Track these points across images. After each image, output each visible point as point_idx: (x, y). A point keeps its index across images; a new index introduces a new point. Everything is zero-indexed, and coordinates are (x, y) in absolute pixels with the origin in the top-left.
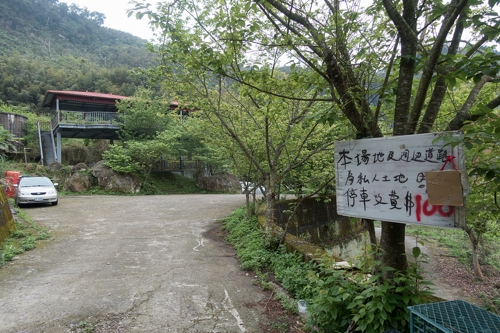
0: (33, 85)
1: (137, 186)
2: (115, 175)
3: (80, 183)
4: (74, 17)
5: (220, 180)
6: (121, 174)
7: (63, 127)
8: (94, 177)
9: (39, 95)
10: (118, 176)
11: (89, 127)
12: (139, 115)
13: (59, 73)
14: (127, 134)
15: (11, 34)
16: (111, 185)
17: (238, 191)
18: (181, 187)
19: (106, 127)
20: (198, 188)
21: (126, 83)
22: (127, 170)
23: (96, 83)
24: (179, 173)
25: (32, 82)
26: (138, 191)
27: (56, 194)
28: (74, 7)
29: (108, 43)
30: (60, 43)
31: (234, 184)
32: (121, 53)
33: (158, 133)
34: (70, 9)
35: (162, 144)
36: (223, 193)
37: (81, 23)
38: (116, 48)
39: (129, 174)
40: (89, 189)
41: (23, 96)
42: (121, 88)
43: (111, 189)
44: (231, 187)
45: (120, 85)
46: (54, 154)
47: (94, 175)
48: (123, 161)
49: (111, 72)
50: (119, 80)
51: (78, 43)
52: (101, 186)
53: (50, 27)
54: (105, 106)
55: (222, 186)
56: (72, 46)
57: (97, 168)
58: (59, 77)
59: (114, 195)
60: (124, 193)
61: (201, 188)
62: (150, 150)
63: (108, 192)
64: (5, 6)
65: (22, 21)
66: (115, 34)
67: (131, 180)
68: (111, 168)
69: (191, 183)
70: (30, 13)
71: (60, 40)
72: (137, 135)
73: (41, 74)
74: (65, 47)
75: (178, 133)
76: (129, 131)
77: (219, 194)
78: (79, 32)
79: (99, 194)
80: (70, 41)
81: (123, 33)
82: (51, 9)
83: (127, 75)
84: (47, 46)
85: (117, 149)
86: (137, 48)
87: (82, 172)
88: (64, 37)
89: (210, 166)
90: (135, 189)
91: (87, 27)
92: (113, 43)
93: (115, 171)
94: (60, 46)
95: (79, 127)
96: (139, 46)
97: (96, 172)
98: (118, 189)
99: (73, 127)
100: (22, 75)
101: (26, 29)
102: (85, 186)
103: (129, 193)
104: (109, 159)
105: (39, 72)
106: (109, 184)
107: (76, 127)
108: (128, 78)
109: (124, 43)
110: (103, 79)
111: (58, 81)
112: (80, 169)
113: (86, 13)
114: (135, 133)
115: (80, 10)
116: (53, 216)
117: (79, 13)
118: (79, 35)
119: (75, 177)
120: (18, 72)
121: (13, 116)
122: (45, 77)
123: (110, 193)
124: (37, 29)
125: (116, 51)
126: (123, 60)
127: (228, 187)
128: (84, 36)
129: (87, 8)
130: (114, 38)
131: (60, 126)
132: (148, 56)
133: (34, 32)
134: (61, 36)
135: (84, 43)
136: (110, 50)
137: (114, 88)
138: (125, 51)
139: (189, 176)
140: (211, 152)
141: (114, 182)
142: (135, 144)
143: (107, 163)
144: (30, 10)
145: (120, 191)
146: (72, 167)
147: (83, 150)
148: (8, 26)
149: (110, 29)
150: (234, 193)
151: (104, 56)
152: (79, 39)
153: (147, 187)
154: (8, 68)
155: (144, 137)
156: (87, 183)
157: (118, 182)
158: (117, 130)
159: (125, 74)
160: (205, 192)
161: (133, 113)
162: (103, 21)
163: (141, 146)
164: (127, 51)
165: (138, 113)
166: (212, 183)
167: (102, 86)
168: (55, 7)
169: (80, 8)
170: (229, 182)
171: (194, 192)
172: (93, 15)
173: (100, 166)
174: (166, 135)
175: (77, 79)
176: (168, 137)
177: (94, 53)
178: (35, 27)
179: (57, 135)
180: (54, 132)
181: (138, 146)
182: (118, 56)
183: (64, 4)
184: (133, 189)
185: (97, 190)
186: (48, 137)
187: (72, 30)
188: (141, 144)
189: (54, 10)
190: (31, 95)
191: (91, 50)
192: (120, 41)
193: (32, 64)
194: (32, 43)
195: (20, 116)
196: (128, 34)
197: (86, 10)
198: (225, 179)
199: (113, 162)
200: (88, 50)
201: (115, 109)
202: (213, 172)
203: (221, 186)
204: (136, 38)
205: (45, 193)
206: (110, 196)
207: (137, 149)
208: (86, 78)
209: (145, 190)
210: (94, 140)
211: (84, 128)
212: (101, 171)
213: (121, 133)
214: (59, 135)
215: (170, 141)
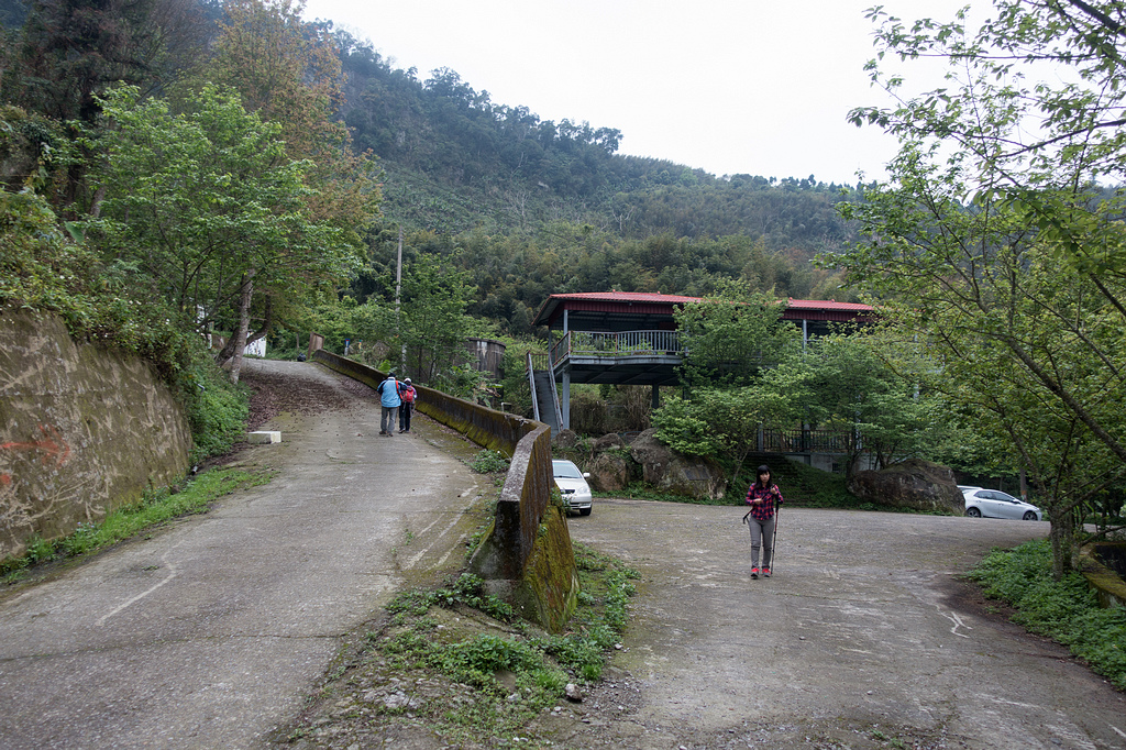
0: (504, 284)
1: (719, 485)
2: (676, 461)
3: (611, 473)
4: (565, 144)
5: (907, 479)
6: (688, 458)
7: (577, 362)
8: (636, 463)
9: (514, 300)
10: (682, 461)
11: (622, 362)
12: (723, 335)
13: (548, 256)
14: (696, 374)
15: (463, 192)
16: (668, 480)
17: (956, 509)
18: (811, 491)
19: (654, 361)
20: (853, 495)
21: (671, 266)
22: (700, 451)
23: (613, 271)
24: (801, 459)
25: (504, 278)
26: (720, 495)
27: (590, 495)
28: (566, 125)
29: (627, 186)
30: (540, 198)
31: (945, 490)
32: (650, 204)
33: (761, 371)
34: (558, 131)
35: (774, 394)
36: (917, 510)
37: (577, 155)
38: (642, 194)
39: (704, 460)
40: (625, 486)
41: (489, 304)
42: (661, 277)
43: (669, 489)
44: (936, 498)
45: (659, 269)
46: (555, 415)
47: (636, 458)
48: (693, 431)
49: (640, 245)
50: (656, 260)
51: (570, 193)
52: (648, 481)
53: (524, 170)
54: (645, 318)
55: (915, 495)
56: (561, 200)
57: (640, 443)
58: (548, 265)
59: (674, 501)
60: (695, 499)
61: (859, 495)
62: (748, 408)
63: (663, 495)
64: (455, 145)
65: (479, 166)
66: (639, 167)
67: (707, 471)
68: (668, 444)
69: (835, 482)
70: (493, 150)
71: (540, 192)
72: (716, 376)
73: (518, 261)
74: (548, 204)
75: (808, 371)
76: (702, 367)
77: (906, 512)
78: (573, 172)
79: (646, 498)
80: (557, 191)
81: (654, 162)
82: (528, 137)
83: (672, 250)
84: (518, 208)
85: (679, 407)
86: (682, 189)
87: (613, 452)
88: (547, 186)
89: (877, 445)
90: (715, 492)
91: (587, 161)
92: (636, 185)
93: (676, 452)
94: (539, 204)
95: (603, 362)
96: (686, 183)
97: (639, 452)
98: (683, 490)
99: (592, 362)
100: (488, 266)
101: (486, 179)
102: (618, 479)
103: (705, 499)
104: (663, 426)
105: (514, 257)
106: (665, 478)
107: (598, 362)
108: (675, 254)
109: (657, 182)
110: (626, 261)
111: (545, 273)
112: (609, 445)
113: (587, 133)
114: (712, 373)
115: (575, 129)
116: (603, 536)
117: (573, 136)
118: (574, 179)
119: (602, 461)
120: (482, 261)
121: (484, 344)
122: (526, 266)
123: (666, 496)
124: (503, 177)
125: (641, 201)
126: (655, 216)
127: (930, 497)
128: (581, 180)
129: (588, 124)
130: (636, 175)
131: (571, 362)
132: (706, 203)
133: (499, 183)
134: (542, 184)
135: (581, 193)
136: (630, 200)
137: (647, 277)
138: (659, 198)
139: (824, 467)
140: (886, 414)
141: (674, 475)
142: (714, 396)
143: (660, 435)
144: (493, 144)
145: (685, 495)
146: (593, 441)
147: (599, 407)
148: (457, 179)
149: (629, 157)
150: (946, 512)
151: (619, 214)
152: (572, 185)
153: (740, 488)
154: (464, 256)
155: (732, 380)
156: (623, 474)
157: (682, 474)
158: (677, 365)
159: (668, 248)
160: (869, 505)
161: (711, 330)
162: (617, 143)
163: (727, 400)
164: (662, 199)
165: (721, 331)
166: (889, 485)
167: (624, 275)
168: (533, 131)
169: (576, 125)
170: (931, 485)
171: (842, 506)
172: (598, 135)
173: (646, 440)
174: (783, 376)
175: (577, 267)
176: (786, 379)
177: (599, 209)
178: (500, 175)
179: (564, 379)
180: (555, 372)
181: (722, 399)
182: (644, 210)
183: (548, 123)
184: (711, 491)
185: (641, 489)
186: (545, 383)
187: (562, 169)
188: (727, 394)
189: (530, 137)
190: (502, 302)
191: (594, 206)
192: (649, 179)
193: (503, 245)
194: (494, 205)
195: (495, 343)
196: (664, 162)
197: (586, 129)
198: (921, 477)
199: (672, 432)
200: (588, 206)
201: (671, 324)
202: (885, 460)
203: (910, 493)
204: (681, 168)
205: (573, 491)
206: (669, 503)
207: (722, 406)
208: (595, 260)
209: (736, 495)
210: (618, 386)
211: (613, 363)
212: (650, 451)
213: (683, 371)
214: (566, 378)
215: (789, 390)
